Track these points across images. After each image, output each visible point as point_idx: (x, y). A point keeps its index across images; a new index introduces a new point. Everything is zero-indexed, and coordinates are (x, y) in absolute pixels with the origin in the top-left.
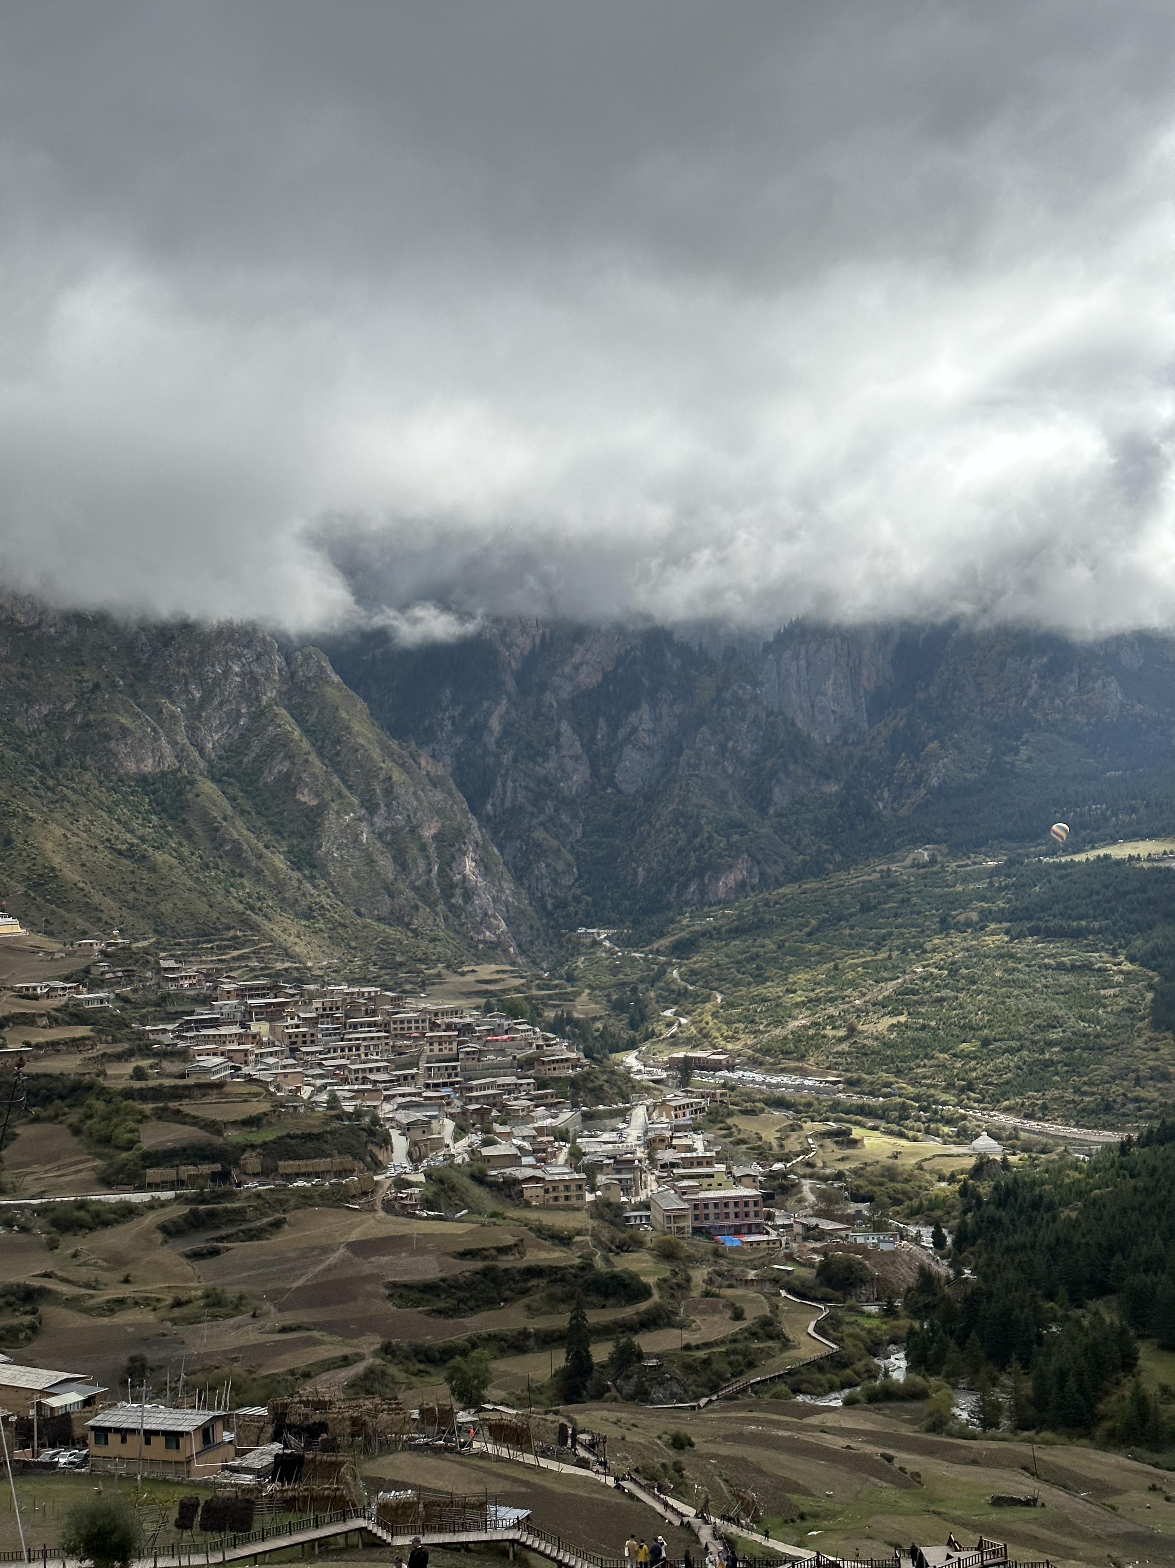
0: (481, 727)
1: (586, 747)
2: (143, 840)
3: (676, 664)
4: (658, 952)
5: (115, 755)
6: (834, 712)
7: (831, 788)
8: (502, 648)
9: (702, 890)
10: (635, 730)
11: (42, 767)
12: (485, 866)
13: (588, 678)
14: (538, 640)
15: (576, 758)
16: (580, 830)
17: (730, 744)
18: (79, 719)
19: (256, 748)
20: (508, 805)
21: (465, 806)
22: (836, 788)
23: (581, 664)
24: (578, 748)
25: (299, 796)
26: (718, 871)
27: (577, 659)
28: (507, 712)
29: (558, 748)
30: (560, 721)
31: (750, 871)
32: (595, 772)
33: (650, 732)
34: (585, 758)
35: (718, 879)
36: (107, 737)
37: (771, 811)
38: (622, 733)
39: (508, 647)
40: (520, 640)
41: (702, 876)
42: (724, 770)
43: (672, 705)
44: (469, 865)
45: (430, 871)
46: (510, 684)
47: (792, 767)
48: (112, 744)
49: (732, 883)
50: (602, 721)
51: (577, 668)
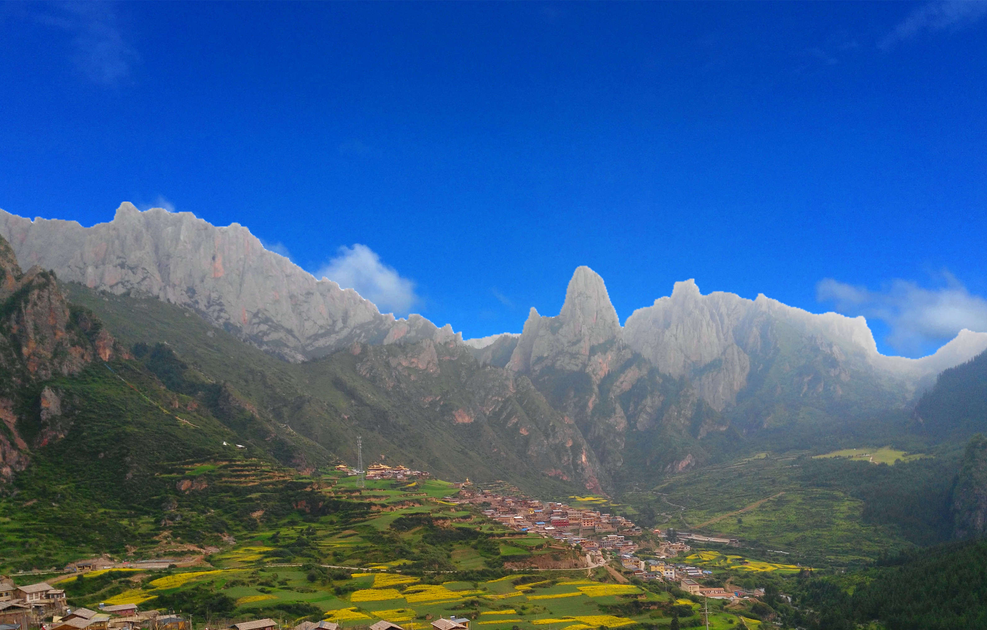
0: (586, 406)
1: (625, 413)
2: (465, 447)
3: (661, 381)
4: (656, 491)
5: (454, 416)
6: (723, 399)
7: (723, 429)
8: (593, 376)
9: (673, 467)
10: (645, 406)
11: (430, 421)
12: (589, 459)
13: (626, 386)
14: (607, 373)
15: (622, 417)
16: (623, 445)
17: (683, 412)
18: (442, 403)
19: (505, 414)
20: (596, 435)
21: (581, 435)
22: (725, 429)
23: (623, 381)
24: (622, 413)
25: (521, 432)
26: (679, 461)
27: (621, 380)
28: (595, 400)
29: (615, 413)
30: (615, 403)
31: (691, 461)
32: (629, 423)
33: (650, 407)
34: (625, 417)
35: (679, 463)
36: (452, 410)
37: (699, 438)
38: (639, 407)
39: (595, 375)
40: (600, 373)
41: (673, 462)
42: (680, 422)
43: (659, 397)
44: (584, 459)
45: (569, 460)
46: (596, 389)
47: (707, 421)
48: (454, 412)
49: (684, 465)
50: (631, 404)
51: (622, 383)
